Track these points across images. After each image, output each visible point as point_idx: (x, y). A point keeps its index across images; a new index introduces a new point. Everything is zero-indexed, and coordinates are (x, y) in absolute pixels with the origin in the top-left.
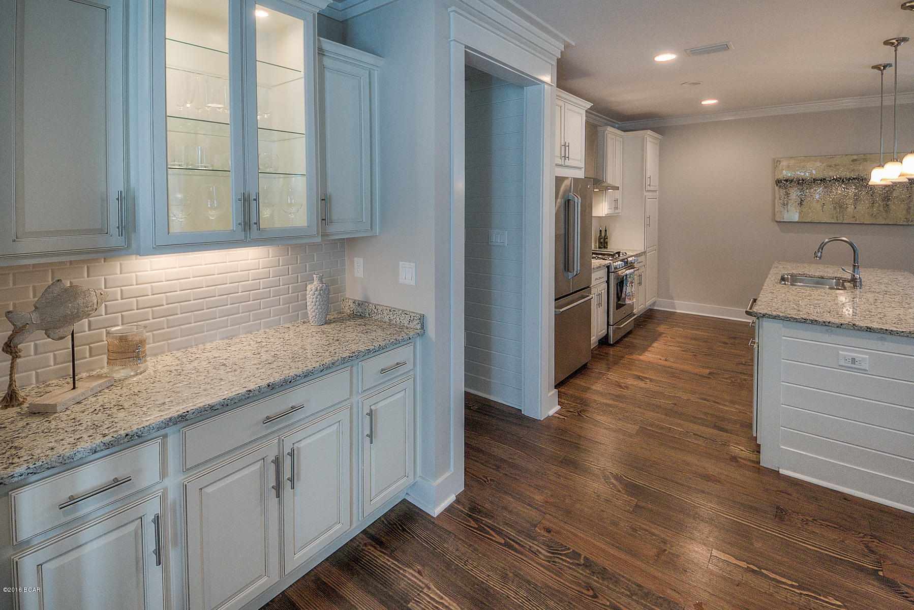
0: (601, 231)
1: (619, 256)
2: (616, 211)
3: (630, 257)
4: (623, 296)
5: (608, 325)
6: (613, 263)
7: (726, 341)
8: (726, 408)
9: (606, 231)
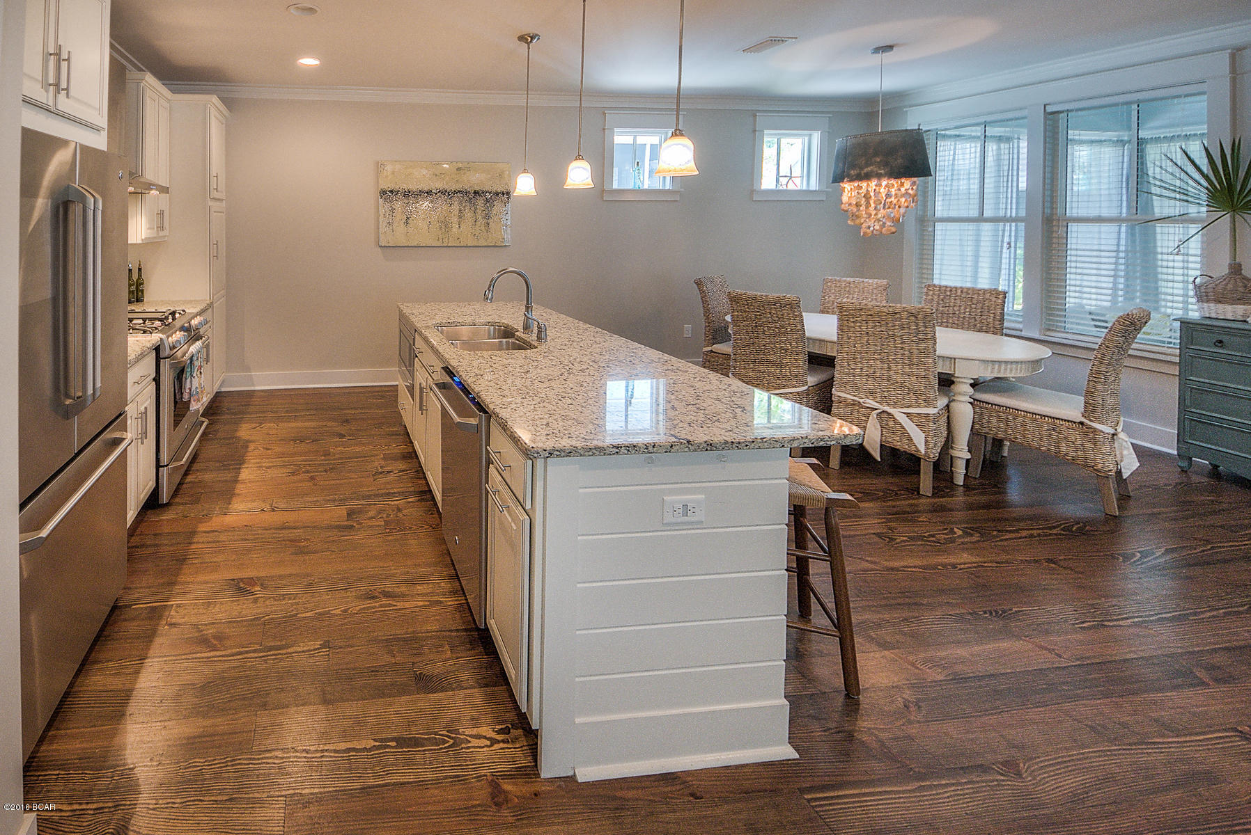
0: (130, 270)
1: (174, 319)
2: (162, 234)
3: (193, 318)
4: (186, 397)
5: (158, 466)
6: (168, 337)
7: (339, 429)
8: (407, 605)
9: (140, 269)
